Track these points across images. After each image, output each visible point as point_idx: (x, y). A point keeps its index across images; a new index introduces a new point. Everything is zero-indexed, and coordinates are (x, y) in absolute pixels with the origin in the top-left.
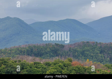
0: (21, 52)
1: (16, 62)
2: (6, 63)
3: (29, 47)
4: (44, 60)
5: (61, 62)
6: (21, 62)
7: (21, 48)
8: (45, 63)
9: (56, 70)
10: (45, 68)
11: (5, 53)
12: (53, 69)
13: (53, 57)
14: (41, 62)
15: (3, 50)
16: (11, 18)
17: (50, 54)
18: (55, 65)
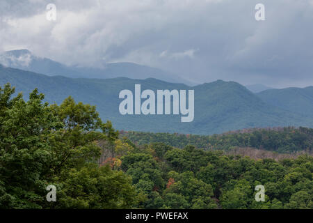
0: (241, 140)
1: (231, 158)
2: (215, 161)
3: (255, 133)
4: (280, 156)
5: (310, 159)
6: (242, 159)
7: (241, 134)
8: (282, 160)
9: (301, 174)
10: (282, 170)
11: (213, 142)
12: (296, 171)
13: (296, 150)
14: (276, 160)
15: (210, 137)
16: (224, 82)
17: (291, 146)
18: (299, 164)
